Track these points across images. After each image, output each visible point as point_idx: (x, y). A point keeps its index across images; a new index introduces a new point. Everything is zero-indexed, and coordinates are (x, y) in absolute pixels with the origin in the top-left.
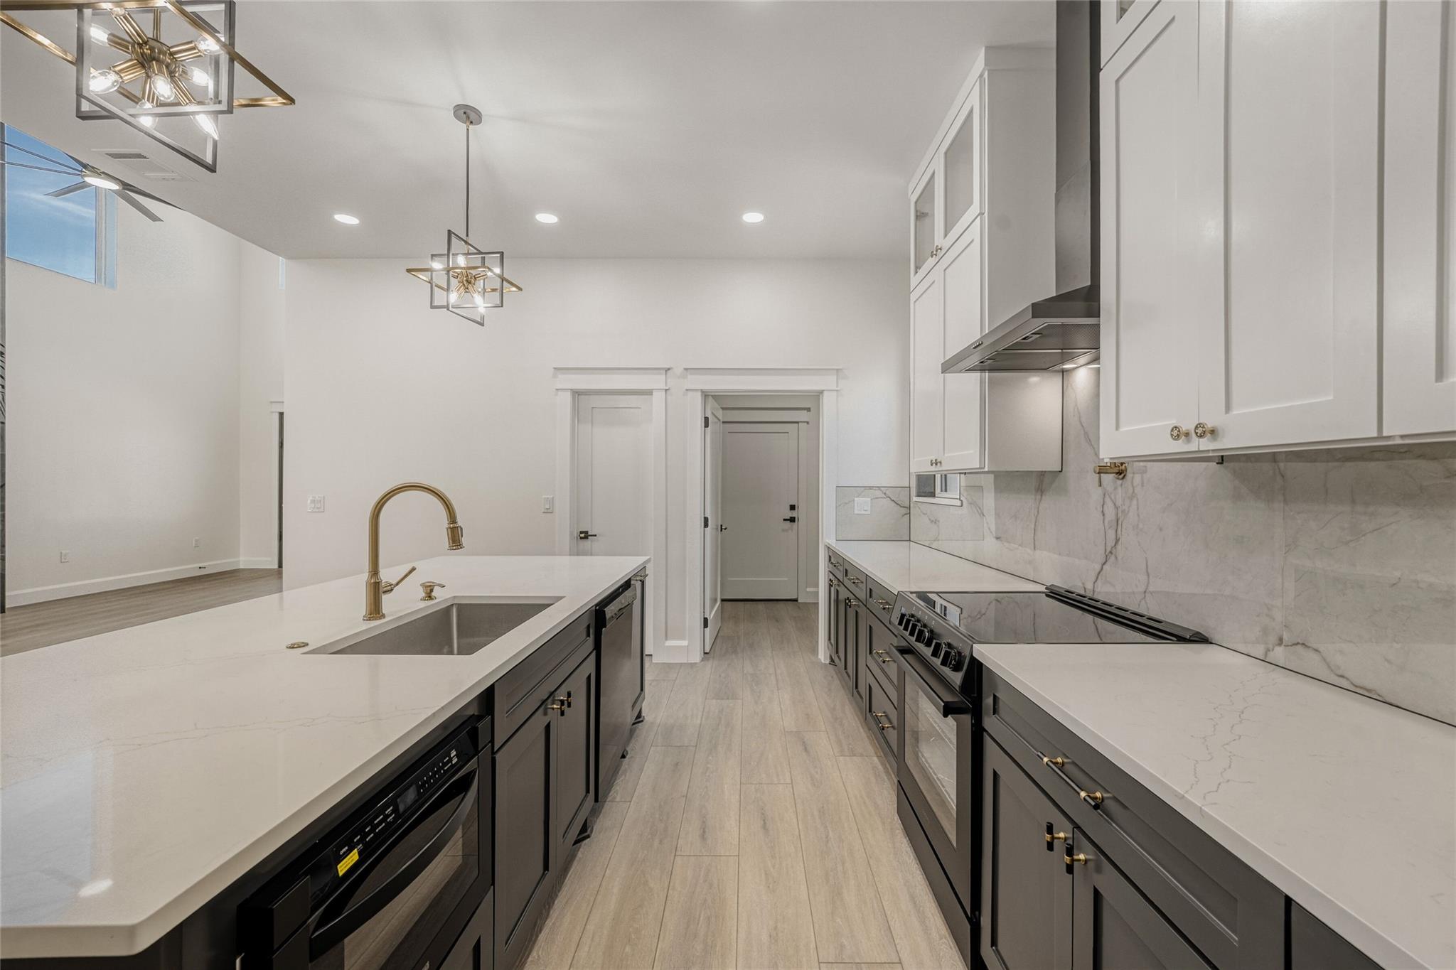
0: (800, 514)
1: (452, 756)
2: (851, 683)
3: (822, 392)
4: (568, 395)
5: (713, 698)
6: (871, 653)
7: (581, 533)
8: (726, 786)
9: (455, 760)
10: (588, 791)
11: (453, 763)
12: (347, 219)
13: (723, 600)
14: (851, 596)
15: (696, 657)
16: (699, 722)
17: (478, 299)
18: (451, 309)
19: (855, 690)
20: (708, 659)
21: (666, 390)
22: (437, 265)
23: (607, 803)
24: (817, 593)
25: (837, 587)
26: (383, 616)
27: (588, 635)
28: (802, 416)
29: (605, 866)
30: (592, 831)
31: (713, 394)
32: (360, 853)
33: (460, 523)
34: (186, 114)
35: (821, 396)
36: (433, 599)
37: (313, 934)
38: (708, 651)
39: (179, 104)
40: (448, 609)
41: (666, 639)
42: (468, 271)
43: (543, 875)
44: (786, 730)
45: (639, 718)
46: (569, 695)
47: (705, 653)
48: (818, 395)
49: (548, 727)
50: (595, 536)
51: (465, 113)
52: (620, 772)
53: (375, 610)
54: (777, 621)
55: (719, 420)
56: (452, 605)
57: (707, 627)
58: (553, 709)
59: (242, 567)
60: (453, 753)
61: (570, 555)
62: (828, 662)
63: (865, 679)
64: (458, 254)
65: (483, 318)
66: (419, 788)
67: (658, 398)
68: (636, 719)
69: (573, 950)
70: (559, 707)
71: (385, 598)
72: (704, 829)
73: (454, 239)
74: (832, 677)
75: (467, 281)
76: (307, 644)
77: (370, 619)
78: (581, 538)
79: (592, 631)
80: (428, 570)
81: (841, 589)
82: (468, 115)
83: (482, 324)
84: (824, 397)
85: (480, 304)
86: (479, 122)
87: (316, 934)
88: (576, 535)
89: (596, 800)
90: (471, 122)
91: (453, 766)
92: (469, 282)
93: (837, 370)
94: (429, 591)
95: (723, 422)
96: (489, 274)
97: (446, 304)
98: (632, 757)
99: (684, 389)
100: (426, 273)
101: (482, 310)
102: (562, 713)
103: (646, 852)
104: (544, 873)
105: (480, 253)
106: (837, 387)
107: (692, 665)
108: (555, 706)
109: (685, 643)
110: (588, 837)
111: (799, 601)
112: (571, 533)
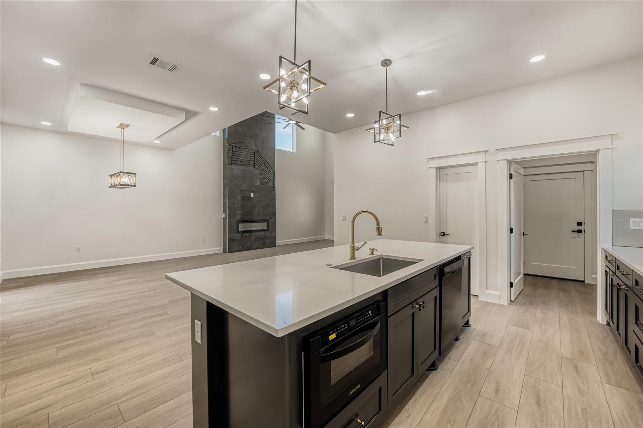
0: (586, 227)
1: (369, 313)
2: (622, 340)
3: (598, 151)
4: (435, 170)
5: (513, 326)
6: (636, 323)
7: (441, 233)
8: (514, 373)
9: (371, 315)
10: (435, 349)
11: (370, 315)
12: (350, 115)
13: (525, 274)
14: (621, 283)
15: (505, 301)
16: (502, 335)
17: (391, 136)
18: (381, 142)
19: (624, 346)
20: (513, 305)
21: (485, 162)
22: (376, 126)
23: (446, 358)
24: (596, 278)
25: (611, 276)
26: (356, 259)
27: (435, 278)
28: (589, 167)
29: (442, 385)
30: (438, 368)
31: (514, 161)
32: (336, 335)
33: (381, 226)
34: (301, 99)
35: (597, 153)
36: (373, 255)
37: (322, 355)
38: (513, 300)
39: (299, 97)
40: (379, 259)
41: (487, 289)
42: (387, 125)
43: (411, 376)
44: (562, 355)
45: (467, 324)
46: (423, 303)
47: (511, 301)
48: (595, 153)
49: (413, 314)
50: (448, 234)
51: (385, 63)
52: (455, 347)
53: (353, 256)
54: (565, 291)
55: (521, 174)
56: (380, 258)
57: (512, 287)
58: (416, 307)
59: (326, 239)
60: (370, 312)
61: (436, 242)
62: (605, 324)
63: (633, 340)
64: (383, 119)
65: (394, 143)
66: (357, 320)
67: (481, 167)
68: (465, 324)
69: (423, 414)
70: (418, 307)
71: (356, 252)
72: (498, 389)
73: (382, 114)
74: (608, 334)
75: (387, 129)
76: (332, 265)
77: (351, 259)
78: (441, 235)
79: (437, 277)
80: (371, 244)
81: (615, 278)
82: (386, 63)
83: (393, 145)
84: (600, 154)
85: (392, 137)
86: (391, 64)
87: (323, 355)
88: (439, 234)
89: (440, 354)
90: (388, 66)
91: (369, 317)
92: (388, 129)
93: (612, 135)
94: (372, 252)
95: (524, 175)
96: (395, 124)
97: (379, 140)
98: (461, 342)
99: (497, 160)
100: (373, 129)
101: (393, 140)
102: (420, 310)
103: (463, 387)
104: (412, 375)
105: (392, 116)
106: (612, 145)
107: (502, 306)
108: (417, 306)
109: (498, 293)
110: (436, 370)
111: (586, 282)
112: (437, 233)
